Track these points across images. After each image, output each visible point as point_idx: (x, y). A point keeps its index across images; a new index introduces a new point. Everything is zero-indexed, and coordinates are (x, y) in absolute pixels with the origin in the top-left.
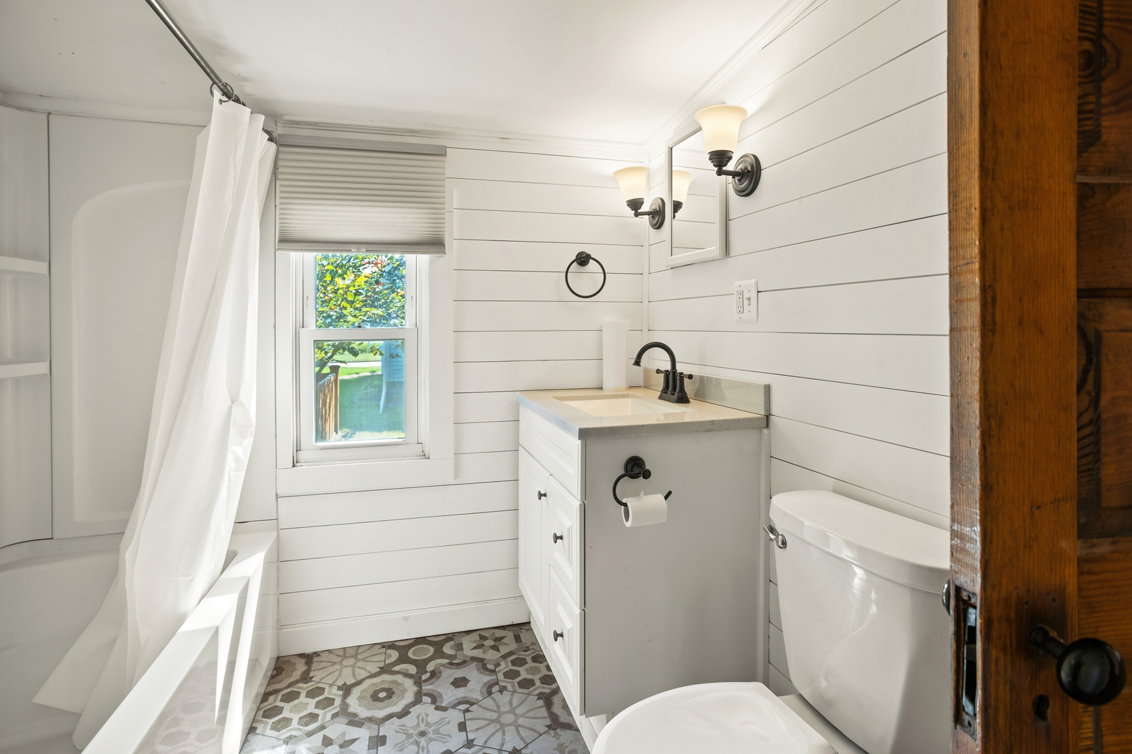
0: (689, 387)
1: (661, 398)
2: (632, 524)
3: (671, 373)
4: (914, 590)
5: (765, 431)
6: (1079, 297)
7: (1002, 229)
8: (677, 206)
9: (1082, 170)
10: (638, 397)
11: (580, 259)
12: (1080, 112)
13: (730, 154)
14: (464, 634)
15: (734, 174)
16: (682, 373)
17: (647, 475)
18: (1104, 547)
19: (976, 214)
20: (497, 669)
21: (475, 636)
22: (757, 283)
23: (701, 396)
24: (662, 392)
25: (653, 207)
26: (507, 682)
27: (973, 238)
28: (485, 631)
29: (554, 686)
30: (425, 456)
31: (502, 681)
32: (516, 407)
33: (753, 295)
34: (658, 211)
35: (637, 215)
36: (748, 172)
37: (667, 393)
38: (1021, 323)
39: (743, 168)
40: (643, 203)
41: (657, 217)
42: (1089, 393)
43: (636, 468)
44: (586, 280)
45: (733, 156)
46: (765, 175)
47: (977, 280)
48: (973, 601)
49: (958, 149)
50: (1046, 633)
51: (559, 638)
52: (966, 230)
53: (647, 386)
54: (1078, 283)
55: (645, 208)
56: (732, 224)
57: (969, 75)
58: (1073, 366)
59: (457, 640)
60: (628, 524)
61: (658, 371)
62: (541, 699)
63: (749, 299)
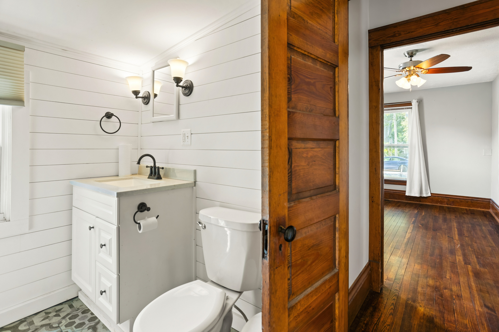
0: (162, 172)
1: (149, 178)
2: (143, 231)
3: (153, 167)
4: (247, 232)
5: (194, 188)
6: (288, 140)
7: (273, 121)
8: (155, 96)
9: (288, 107)
10: (137, 178)
11: (108, 115)
12: (288, 92)
13: (182, 79)
14: (34, 316)
15: (183, 87)
16: (159, 167)
17: (148, 209)
18: (292, 204)
19: (267, 116)
20: (60, 325)
21: (43, 314)
22: (191, 130)
23: (167, 176)
24: (149, 175)
25: (144, 95)
26: (67, 329)
27: (267, 123)
28: (49, 309)
29: (97, 321)
30: (6, 220)
31: (64, 330)
32: (71, 188)
33: (189, 135)
34: (147, 97)
35: (137, 98)
36: (188, 87)
37: (151, 176)
38: (277, 147)
39: (186, 85)
40: (140, 92)
41: (146, 99)
42: (290, 165)
43: (143, 207)
44: (111, 125)
45: (183, 80)
46: (195, 89)
47: (268, 134)
48: (267, 223)
49: (263, 98)
50: (281, 228)
51: (104, 293)
52: (265, 121)
53: (140, 173)
54: (288, 136)
55: (140, 95)
56: (181, 106)
57: (266, 78)
58: (287, 157)
59: (29, 320)
60: (140, 232)
61: (147, 167)
62: (90, 329)
63: (188, 137)
